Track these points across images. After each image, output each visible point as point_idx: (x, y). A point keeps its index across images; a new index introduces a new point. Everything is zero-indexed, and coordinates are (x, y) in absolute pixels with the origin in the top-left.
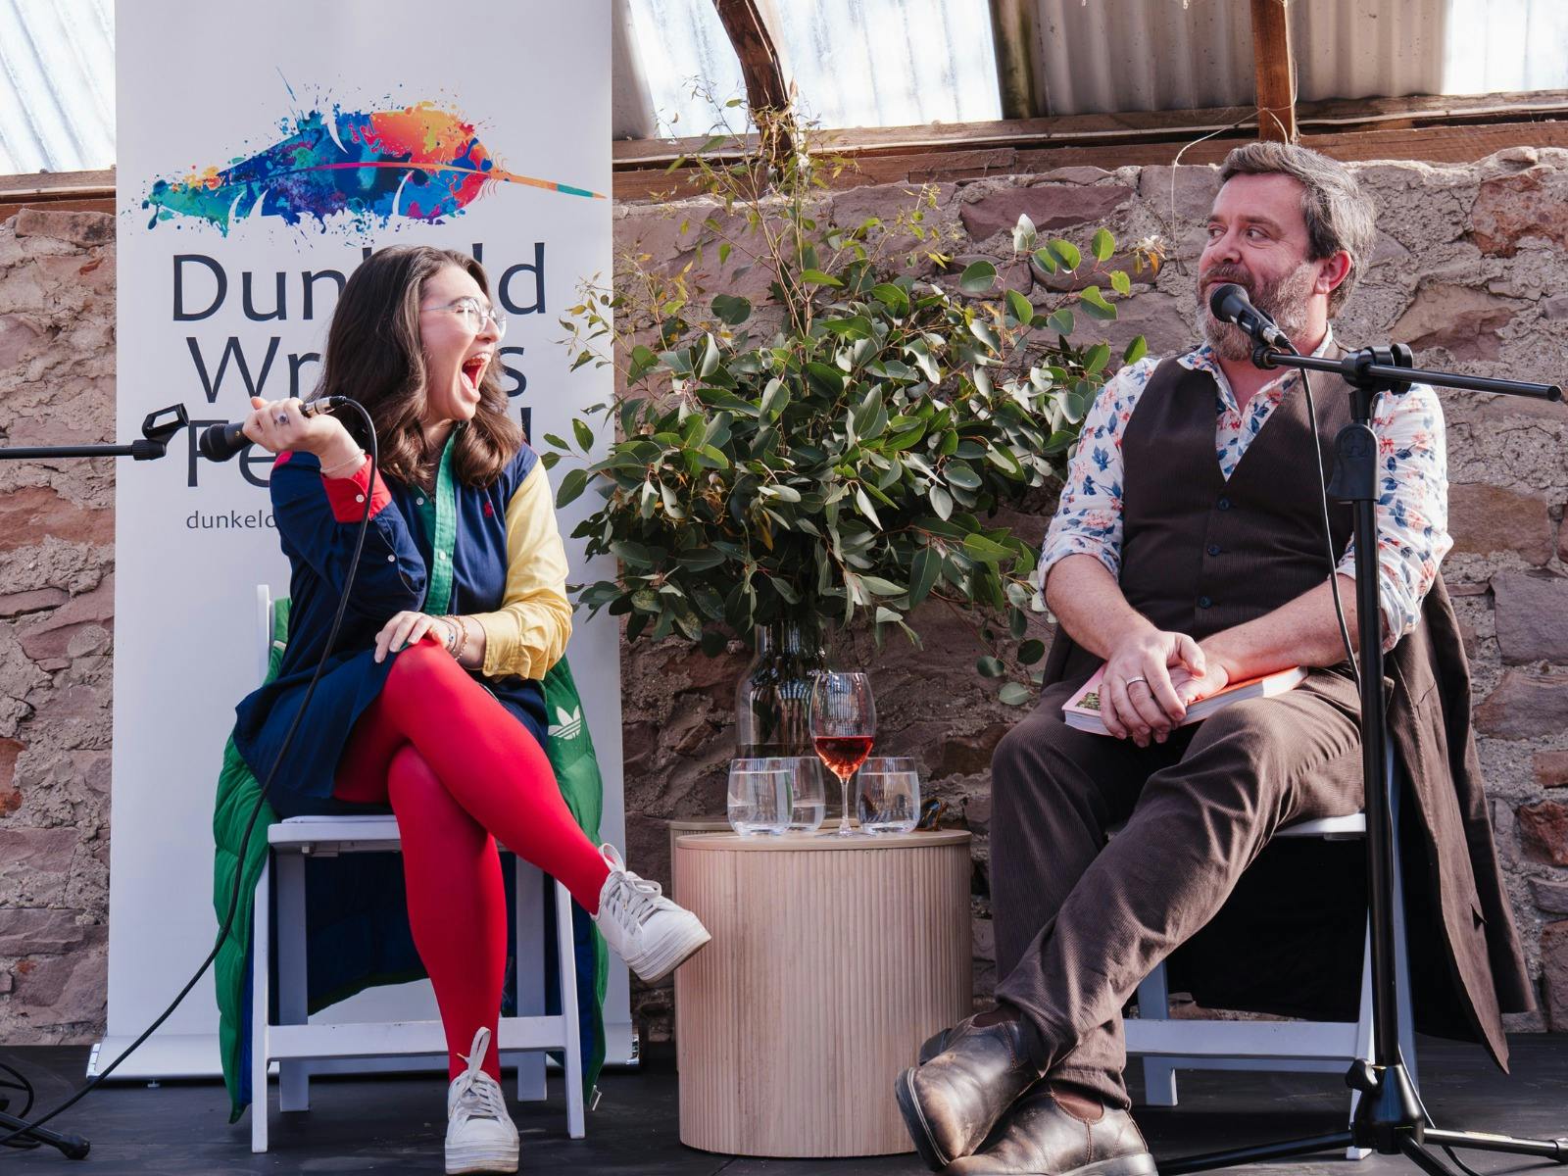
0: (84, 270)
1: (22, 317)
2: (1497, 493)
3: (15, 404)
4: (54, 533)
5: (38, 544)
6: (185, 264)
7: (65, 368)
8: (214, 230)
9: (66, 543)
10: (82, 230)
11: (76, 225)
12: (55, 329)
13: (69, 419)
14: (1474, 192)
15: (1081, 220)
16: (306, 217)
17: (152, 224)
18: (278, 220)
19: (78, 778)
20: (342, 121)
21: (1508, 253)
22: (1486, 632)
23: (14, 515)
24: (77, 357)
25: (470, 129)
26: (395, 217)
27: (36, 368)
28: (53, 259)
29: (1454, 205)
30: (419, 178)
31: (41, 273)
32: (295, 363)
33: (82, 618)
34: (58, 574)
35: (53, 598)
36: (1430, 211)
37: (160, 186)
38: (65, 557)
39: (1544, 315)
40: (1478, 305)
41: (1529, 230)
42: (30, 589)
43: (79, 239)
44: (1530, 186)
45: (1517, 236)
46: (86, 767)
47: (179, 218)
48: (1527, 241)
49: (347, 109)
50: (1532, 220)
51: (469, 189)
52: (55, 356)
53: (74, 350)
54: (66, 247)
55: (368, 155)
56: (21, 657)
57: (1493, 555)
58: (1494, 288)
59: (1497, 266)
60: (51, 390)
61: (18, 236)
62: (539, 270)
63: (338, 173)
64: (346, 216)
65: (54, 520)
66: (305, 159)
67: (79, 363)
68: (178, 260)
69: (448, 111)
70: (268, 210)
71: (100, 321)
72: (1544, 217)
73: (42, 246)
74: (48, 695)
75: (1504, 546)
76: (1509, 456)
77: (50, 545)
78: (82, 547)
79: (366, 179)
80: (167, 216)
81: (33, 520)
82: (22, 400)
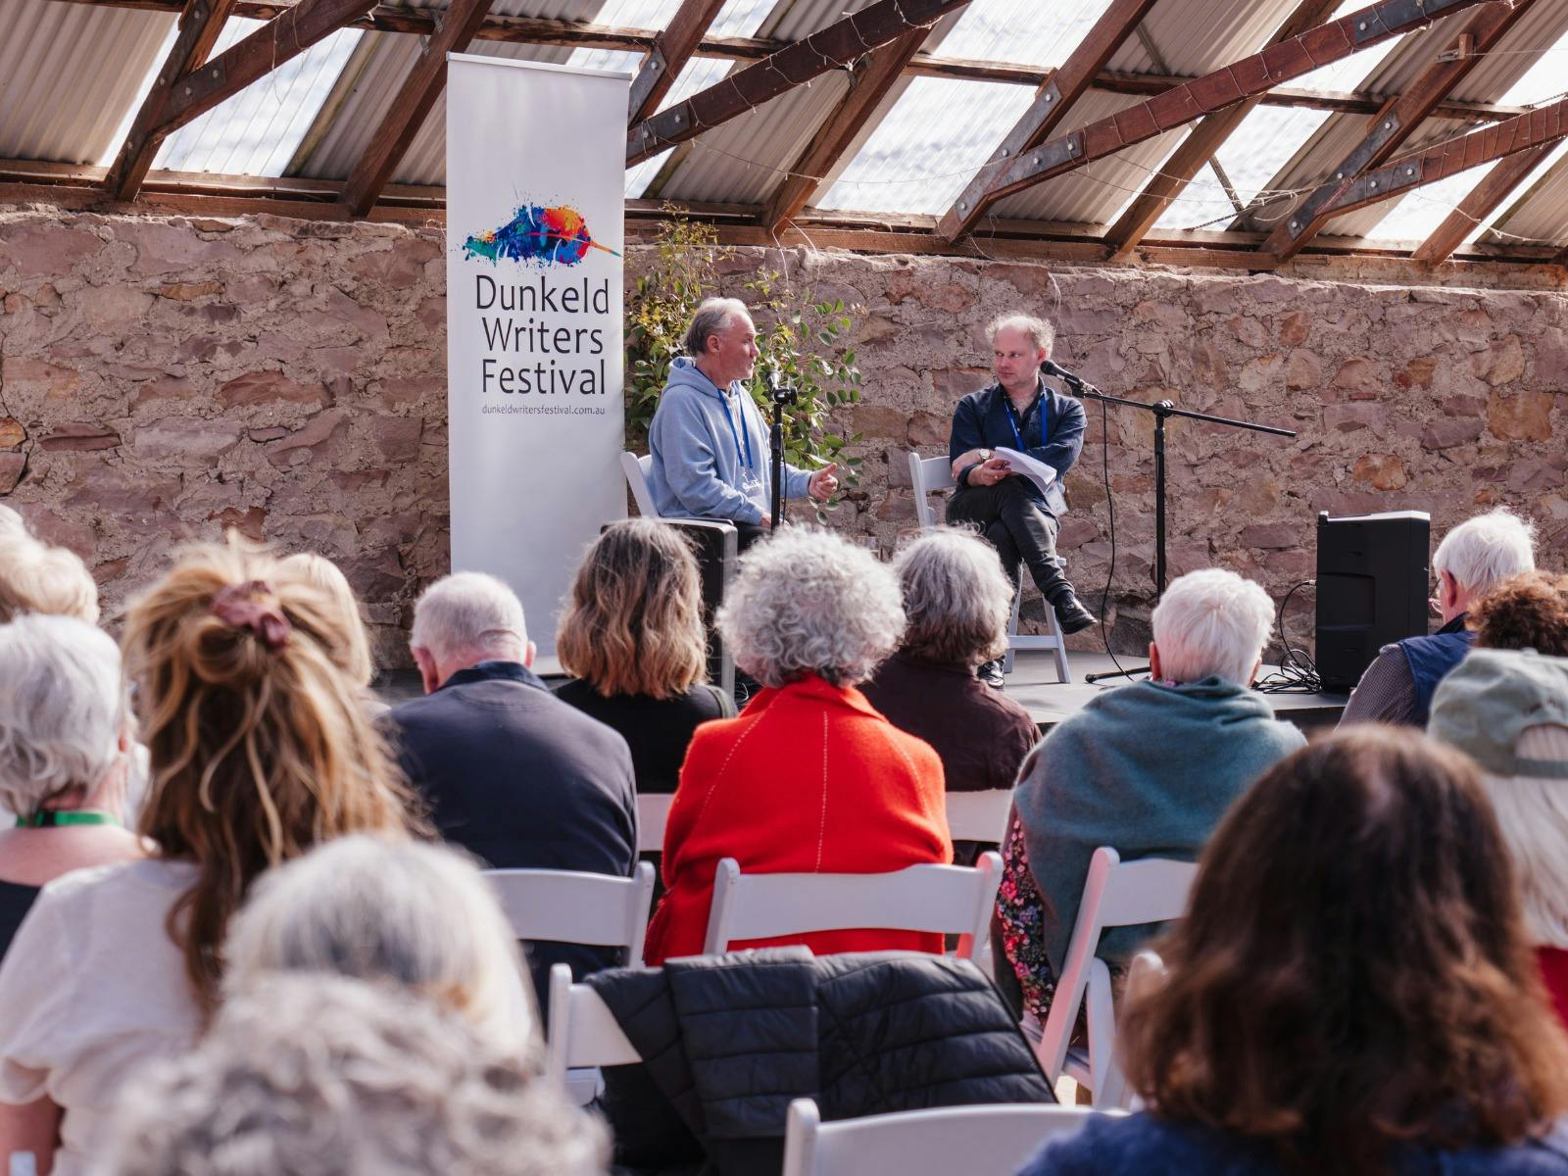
0: (298, 252)
1: (268, 275)
2: (890, 412)
3: (261, 324)
4: (283, 397)
5: (274, 402)
6: (481, 280)
7: (287, 305)
8: (490, 263)
9: (289, 403)
10: (297, 229)
11: (294, 226)
12: (284, 283)
13: (289, 335)
14: (890, 275)
15: (743, 272)
16: (521, 258)
17: (467, 258)
18: (512, 259)
19: (296, 531)
20: (534, 211)
21: (899, 303)
22: (884, 473)
23: (262, 386)
24: (293, 300)
25: (582, 221)
26: (554, 262)
27: (272, 305)
28: (282, 244)
29: (882, 280)
30: (564, 243)
31: (276, 252)
32: (517, 331)
33: (300, 444)
34: (286, 420)
35: (282, 432)
36: (874, 282)
37: (470, 239)
38: (289, 410)
39: (910, 333)
40: (886, 326)
41: (908, 294)
42: (270, 427)
43: (295, 234)
44: (910, 273)
45: (903, 296)
46: (301, 525)
47: (479, 256)
48: (907, 299)
49: (535, 205)
50: (910, 290)
51: (582, 252)
52: (281, 298)
53: (292, 295)
54: (288, 238)
55: (544, 229)
56: (268, 465)
57: (886, 439)
58: (895, 319)
59: (896, 309)
60: (280, 317)
61: (263, 229)
62: (606, 292)
63: (532, 237)
64: (534, 260)
65: (283, 389)
66: (522, 229)
67: (295, 304)
68: (479, 277)
69: (576, 211)
70: (509, 255)
71: (306, 281)
72: (914, 289)
73: (277, 236)
74: (281, 485)
75: (890, 435)
76: (894, 395)
77: (280, 403)
78: (298, 405)
79: (543, 241)
80: (473, 255)
81: (273, 389)
82: (264, 321)
